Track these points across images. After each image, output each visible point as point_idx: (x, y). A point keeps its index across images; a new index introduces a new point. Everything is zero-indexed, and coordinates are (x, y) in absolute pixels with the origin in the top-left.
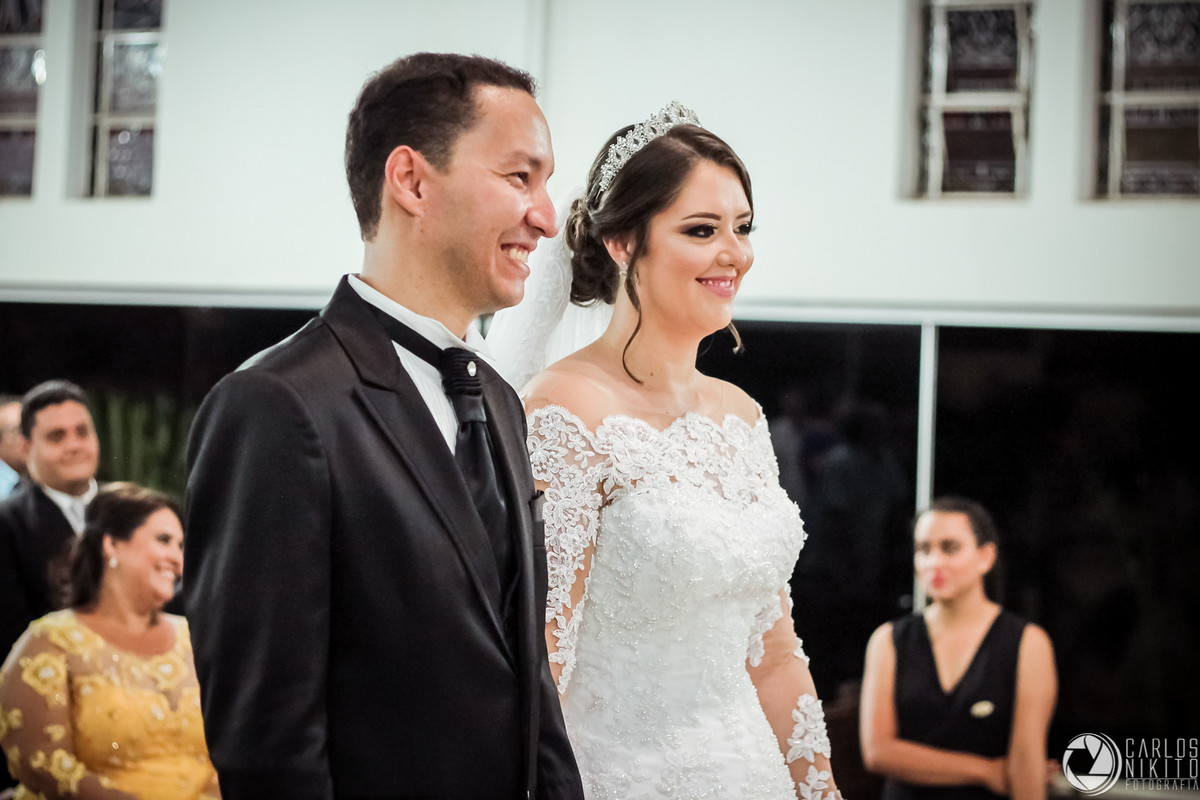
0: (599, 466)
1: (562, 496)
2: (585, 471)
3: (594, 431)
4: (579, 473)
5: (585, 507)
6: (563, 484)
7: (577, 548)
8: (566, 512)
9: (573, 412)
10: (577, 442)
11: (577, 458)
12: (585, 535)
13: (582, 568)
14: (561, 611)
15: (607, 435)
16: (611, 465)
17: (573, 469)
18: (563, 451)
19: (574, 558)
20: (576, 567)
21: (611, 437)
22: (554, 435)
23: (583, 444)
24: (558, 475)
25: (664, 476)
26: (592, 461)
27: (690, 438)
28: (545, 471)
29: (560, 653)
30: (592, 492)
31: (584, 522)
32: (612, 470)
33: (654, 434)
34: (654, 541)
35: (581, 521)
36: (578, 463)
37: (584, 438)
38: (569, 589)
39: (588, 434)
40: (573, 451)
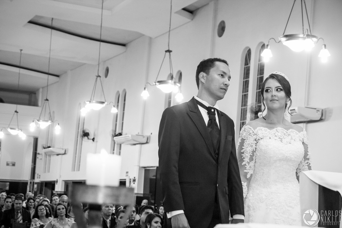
0: (255, 136)
1: (248, 141)
2: (252, 137)
3: (255, 130)
4: (251, 137)
5: (252, 143)
6: (248, 139)
7: (250, 151)
8: (248, 144)
9: (251, 126)
10: (251, 132)
11: (251, 134)
12: (252, 148)
13: (252, 155)
14: (247, 162)
15: (257, 130)
16: (257, 136)
17: (250, 136)
18: (249, 133)
19: (249, 153)
20: (250, 154)
21: (258, 131)
22: (247, 131)
23: (252, 132)
24: (247, 138)
25: (268, 138)
26: (254, 135)
27: (277, 132)
28: (245, 137)
29: (247, 170)
30: (253, 141)
31: (252, 146)
32: (258, 137)
33: (268, 130)
34: (263, 148)
35: (251, 146)
36: (251, 135)
37: (252, 131)
38: (249, 158)
39: (253, 130)
40: (250, 133)
